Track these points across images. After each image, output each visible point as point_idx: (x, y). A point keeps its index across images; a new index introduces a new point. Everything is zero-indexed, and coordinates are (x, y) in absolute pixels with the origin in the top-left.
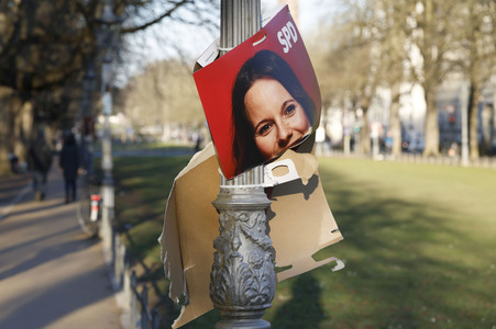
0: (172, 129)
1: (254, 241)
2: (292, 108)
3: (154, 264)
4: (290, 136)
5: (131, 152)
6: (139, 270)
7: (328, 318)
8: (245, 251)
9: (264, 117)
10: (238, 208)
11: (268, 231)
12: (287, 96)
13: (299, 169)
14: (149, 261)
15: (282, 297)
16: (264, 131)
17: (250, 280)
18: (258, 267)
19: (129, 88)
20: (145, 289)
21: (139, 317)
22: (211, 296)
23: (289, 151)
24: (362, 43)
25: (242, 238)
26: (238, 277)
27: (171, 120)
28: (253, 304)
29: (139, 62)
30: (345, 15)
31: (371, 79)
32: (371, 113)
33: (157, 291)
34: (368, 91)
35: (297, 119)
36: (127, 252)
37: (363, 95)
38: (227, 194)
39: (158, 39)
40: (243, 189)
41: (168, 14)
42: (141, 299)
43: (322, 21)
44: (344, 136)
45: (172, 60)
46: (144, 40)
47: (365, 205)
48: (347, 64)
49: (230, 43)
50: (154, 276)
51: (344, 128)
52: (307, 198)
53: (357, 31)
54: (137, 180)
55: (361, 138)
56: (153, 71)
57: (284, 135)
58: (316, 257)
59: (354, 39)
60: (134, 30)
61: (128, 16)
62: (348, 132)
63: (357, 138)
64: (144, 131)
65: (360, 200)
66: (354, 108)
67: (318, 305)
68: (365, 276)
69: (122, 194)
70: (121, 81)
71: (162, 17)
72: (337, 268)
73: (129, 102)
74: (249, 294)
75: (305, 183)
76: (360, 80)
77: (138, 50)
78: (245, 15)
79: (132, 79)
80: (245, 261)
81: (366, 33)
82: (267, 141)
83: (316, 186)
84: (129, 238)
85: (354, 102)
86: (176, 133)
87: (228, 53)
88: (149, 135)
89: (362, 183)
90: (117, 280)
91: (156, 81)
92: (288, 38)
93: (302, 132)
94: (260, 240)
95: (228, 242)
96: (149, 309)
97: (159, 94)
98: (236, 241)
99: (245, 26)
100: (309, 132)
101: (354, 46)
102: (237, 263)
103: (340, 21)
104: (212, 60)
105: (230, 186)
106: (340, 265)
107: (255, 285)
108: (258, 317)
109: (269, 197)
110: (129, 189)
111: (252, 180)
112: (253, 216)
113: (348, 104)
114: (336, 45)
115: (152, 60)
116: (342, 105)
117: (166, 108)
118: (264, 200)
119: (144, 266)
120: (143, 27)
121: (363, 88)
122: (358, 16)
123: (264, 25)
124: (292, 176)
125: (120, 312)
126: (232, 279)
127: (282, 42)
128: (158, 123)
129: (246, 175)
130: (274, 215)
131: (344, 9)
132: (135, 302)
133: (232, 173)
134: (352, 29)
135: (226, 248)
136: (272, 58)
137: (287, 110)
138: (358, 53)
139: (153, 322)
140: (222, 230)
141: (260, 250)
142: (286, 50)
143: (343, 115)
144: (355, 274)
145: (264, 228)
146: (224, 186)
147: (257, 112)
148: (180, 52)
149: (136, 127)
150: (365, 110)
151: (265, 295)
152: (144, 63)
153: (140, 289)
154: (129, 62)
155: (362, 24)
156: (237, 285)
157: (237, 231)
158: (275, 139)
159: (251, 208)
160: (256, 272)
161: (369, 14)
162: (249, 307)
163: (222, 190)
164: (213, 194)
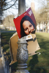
0: (12, 27)
1: (24, 50)
2: (31, 26)
3: (8, 52)
4: (31, 31)
5: (4, 31)
6: (5, 53)
7: (39, 62)
8: (23, 51)
9: (26, 27)
10: (21, 44)
11: (27, 48)
12: (30, 24)
13: (32, 37)
14: (7, 51)
15: (31, 58)
16: (26, 30)
17: (24, 56)
18: (25, 54)
19: (4, 20)
20: (6, 57)
21: (5, 62)
22: (17, 59)
23: (31, 33)
24: (46, 12)
25: (22, 49)
26: (21, 56)
27: (11, 26)
28: (24, 61)
29: (6, 16)
30: (43, 7)
31: (48, 18)
32: (48, 24)
33: (8, 57)
34: (47, 21)
35: (32, 28)
36: (3, 50)
37: (46, 21)
38: (19, 41)
39: (9, 11)
40: (22, 40)
41: (11, 7)
42: (5, 59)
43: (39, 8)
44: (43, 29)
45: (12, 15)
46: (6, 11)
47: (46, 41)
48: (43, 16)
49: (20, 14)
50: (8, 54)
51: (43, 27)
52: (34, 42)
53: (45, 10)
54: (5, 37)
55: (46, 29)
56: (8, 17)
57: (30, 31)
58: (36, 52)
59: (45, 11)
60: (5, 10)
61: (3, 7)
62: (44, 28)
63: (45, 29)
64: (7, 28)
65: (45, 40)
66: (45, 24)
67: (37, 60)
68: (46, 54)
69: (2, 39)
70: (2, 19)
71: (10, 7)
72: (39, 54)
73: (4, 23)
74: (23, 59)
75: (33, 39)
76: (46, 19)
77: (5, 13)
78: (23, 9)
79: (4, 18)
80: (23, 53)
81: (47, 10)
82: (27, 32)
83: (36, 39)
84: (4, 47)
85: (45, 23)
86: (12, 28)
87: (20, 16)
88: (7, 29)
89: (46, 37)
90: (1, 55)
91: (9, 19)
92: (31, 13)
93: (33, 30)
94: (25, 49)
95: (20, 50)
96: (7, 60)
97: (9, 21)
98: (21, 50)
99: (23, 11)
100: (34, 30)
101: (45, 12)
102: (21, 54)
103: (42, 8)
104: (17, 17)
105: (20, 40)
106: (40, 54)
107: (24, 57)
108: (25, 63)
109: (27, 42)
110: (4, 38)
111: (24, 39)
112: (24, 45)
113: (44, 23)
114: (41, 12)
115: (8, 15)
116: (42, 23)
117: (11, 24)
118: (26, 42)
119: (6, 52)
120: (6, 9)
121: (46, 20)
122: (45, 7)
123: (26, 11)
124: (31, 38)
125: (2, 61)
126: (20, 56)
127: (29, 14)
128: (9, 26)
129: (23, 38)
130: (28, 45)
131: (43, 6)
132: (4, 59)
133: (20, 38)
134: (44, 10)
135: (19, 51)
136: (28, 17)
137: (30, 26)
138: (45, 14)
139: (7, 63)
140: (19, 47)
141: (25, 51)
142: (30, 15)
143: (43, 25)
144: (44, 54)
145: (26, 47)
146: (19, 40)
147: (25, 27)
148: (13, 14)
149: (5, 27)
150: (47, 24)
151: (26, 59)
152: (7, 16)
153: (5, 57)
154: (4, 15)
155: (46, 9)
156: (21, 57)
157: (21, 48)
158: (28, 31)
159: (24, 44)
160: (25, 55)
161: (47, 7)
162: (23, 61)
163: (18, 40)
164: (17, 41)
